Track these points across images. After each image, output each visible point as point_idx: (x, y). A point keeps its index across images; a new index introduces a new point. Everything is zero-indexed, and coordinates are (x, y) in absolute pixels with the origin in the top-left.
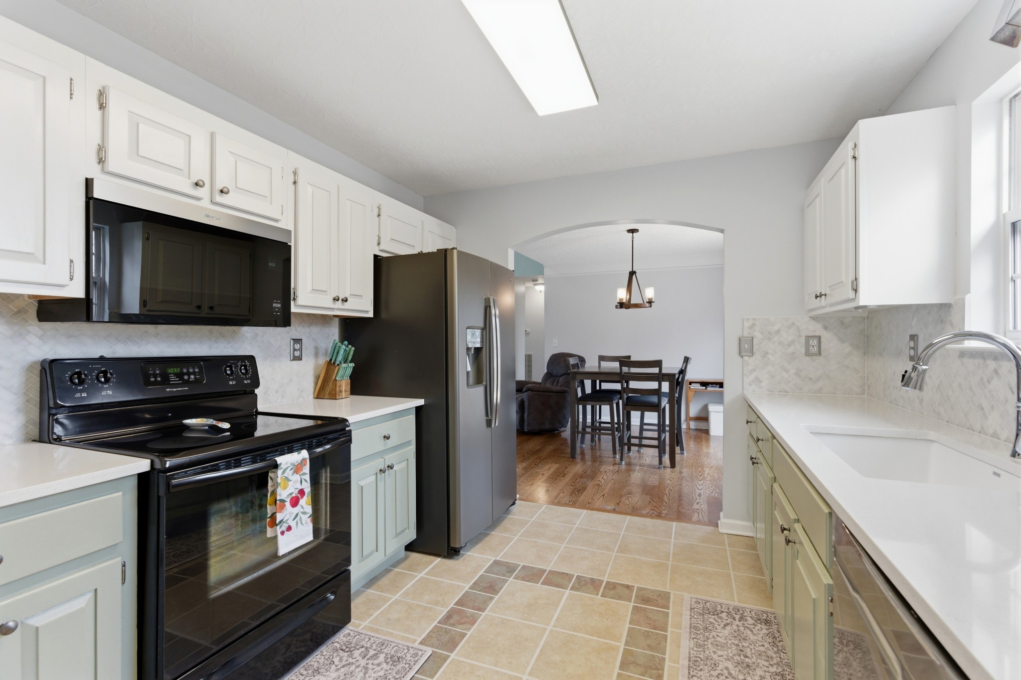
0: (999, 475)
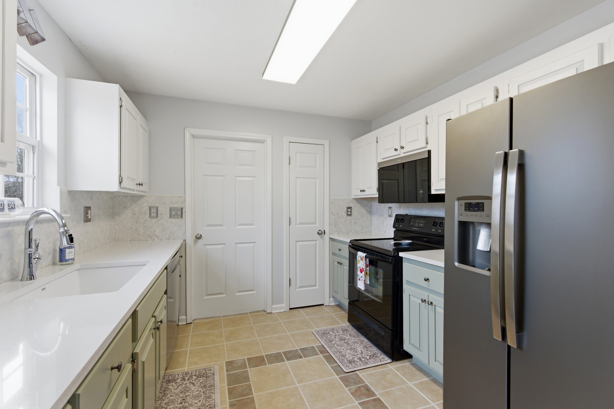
0: (44, 289)
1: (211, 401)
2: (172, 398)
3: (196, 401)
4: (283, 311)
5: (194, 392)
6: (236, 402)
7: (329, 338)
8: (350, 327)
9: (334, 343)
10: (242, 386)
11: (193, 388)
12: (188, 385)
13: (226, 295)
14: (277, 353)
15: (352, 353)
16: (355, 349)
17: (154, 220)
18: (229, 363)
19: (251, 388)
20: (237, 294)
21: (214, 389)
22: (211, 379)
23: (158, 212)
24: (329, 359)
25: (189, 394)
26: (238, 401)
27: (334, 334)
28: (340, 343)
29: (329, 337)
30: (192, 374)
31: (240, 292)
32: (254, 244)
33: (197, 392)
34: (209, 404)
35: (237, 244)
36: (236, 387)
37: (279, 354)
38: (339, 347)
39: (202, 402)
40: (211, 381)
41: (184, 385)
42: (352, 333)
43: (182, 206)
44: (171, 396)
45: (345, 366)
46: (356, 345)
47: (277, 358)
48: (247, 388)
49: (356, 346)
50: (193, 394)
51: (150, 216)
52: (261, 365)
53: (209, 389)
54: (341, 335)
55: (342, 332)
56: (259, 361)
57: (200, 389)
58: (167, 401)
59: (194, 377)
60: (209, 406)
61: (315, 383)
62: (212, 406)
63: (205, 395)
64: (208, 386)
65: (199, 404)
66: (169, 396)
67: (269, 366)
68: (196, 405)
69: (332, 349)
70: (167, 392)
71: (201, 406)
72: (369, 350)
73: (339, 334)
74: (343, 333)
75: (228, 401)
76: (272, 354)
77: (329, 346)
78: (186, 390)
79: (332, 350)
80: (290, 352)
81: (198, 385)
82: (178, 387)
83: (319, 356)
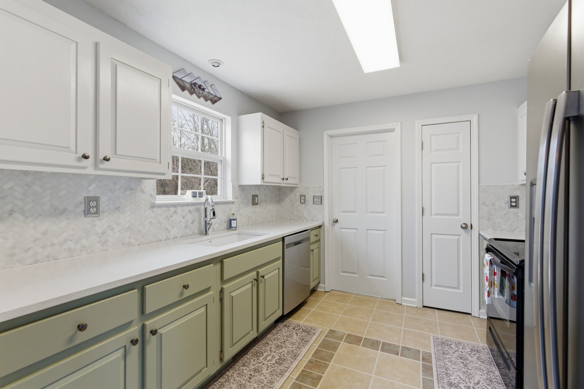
1: (299, 351)
2: (279, 337)
3: (290, 346)
4: (415, 306)
5: (294, 340)
6: (314, 361)
7: (445, 350)
8: (486, 350)
9: (447, 357)
10: (327, 352)
11: (295, 336)
12: (294, 333)
13: (358, 275)
14: (376, 341)
15: (462, 377)
16: (471, 374)
17: (303, 205)
18: (331, 331)
19: (332, 358)
20: (369, 277)
21: (307, 344)
22: (310, 337)
23: (306, 199)
24: (427, 369)
25: (290, 339)
26: (316, 361)
27: (456, 349)
28: (456, 360)
29: (446, 348)
30: (301, 327)
31: (371, 275)
32: (384, 232)
33: (296, 341)
34: (296, 352)
35: (368, 231)
36: (323, 350)
37: (378, 342)
38: (449, 364)
39: (294, 349)
40: (309, 338)
41: (291, 332)
42: (482, 357)
43: (322, 195)
44: (280, 335)
45: (440, 385)
46: (476, 371)
47: (374, 344)
48: (330, 355)
49: (476, 373)
50: (293, 341)
51: (301, 203)
52: (354, 344)
53: (304, 343)
54: (464, 354)
55: (469, 350)
56: (355, 340)
57: (298, 340)
58: (275, 337)
59: (301, 330)
60: (295, 354)
61: (392, 382)
62: (297, 354)
63: (298, 345)
64: (305, 340)
65: (291, 349)
66: (279, 335)
67: (361, 348)
68: (288, 349)
69: (439, 361)
70: (279, 332)
71: (291, 351)
72: (491, 385)
73: (463, 351)
74: (470, 352)
75: (310, 357)
76: (372, 339)
77: (439, 357)
78: (290, 336)
79: (438, 363)
80: (389, 345)
81: (299, 336)
82: (287, 332)
83: (419, 362)
